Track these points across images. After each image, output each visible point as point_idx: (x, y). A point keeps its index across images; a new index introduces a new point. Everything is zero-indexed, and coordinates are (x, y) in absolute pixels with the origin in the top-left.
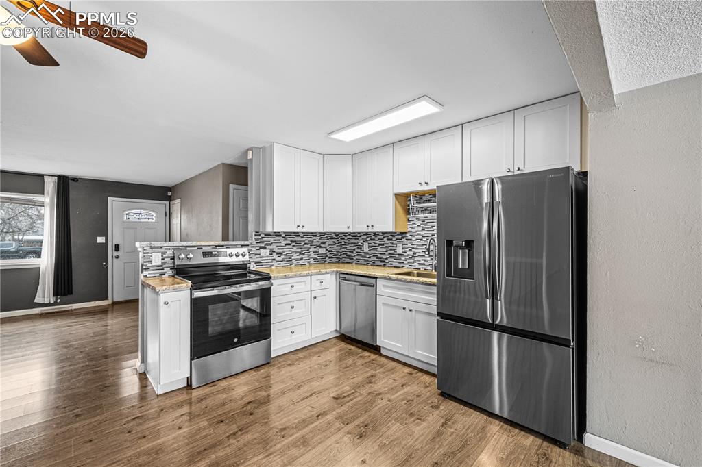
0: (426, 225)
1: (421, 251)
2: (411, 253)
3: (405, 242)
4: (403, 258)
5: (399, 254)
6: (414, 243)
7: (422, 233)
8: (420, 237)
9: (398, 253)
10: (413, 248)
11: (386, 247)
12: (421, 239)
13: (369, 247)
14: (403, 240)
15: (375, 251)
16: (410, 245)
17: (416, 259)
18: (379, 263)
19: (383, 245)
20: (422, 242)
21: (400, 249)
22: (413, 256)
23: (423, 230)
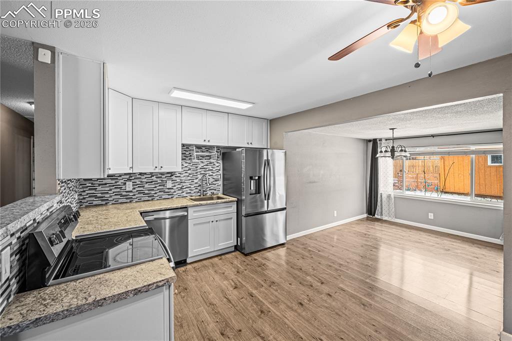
0: (191, 166)
1: (188, 184)
2: (180, 186)
3: (174, 178)
4: (173, 191)
5: (168, 189)
6: (182, 179)
7: (189, 172)
8: (187, 174)
9: (167, 187)
10: (181, 182)
11: (155, 184)
12: (188, 176)
13: (133, 185)
14: (172, 177)
15: (142, 189)
16: (179, 181)
17: (184, 190)
18: (147, 198)
19: (152, 182)
20: (189, 178)
21: (169, 184)
22: (181, 188)
23: (190, 169)
